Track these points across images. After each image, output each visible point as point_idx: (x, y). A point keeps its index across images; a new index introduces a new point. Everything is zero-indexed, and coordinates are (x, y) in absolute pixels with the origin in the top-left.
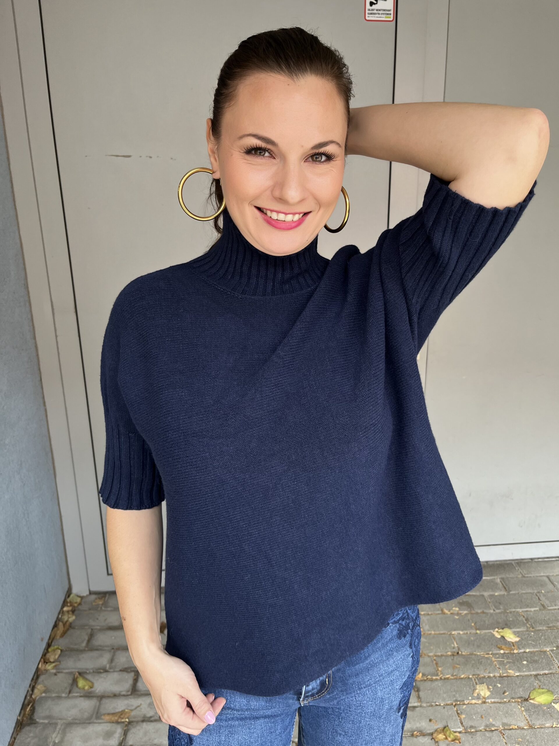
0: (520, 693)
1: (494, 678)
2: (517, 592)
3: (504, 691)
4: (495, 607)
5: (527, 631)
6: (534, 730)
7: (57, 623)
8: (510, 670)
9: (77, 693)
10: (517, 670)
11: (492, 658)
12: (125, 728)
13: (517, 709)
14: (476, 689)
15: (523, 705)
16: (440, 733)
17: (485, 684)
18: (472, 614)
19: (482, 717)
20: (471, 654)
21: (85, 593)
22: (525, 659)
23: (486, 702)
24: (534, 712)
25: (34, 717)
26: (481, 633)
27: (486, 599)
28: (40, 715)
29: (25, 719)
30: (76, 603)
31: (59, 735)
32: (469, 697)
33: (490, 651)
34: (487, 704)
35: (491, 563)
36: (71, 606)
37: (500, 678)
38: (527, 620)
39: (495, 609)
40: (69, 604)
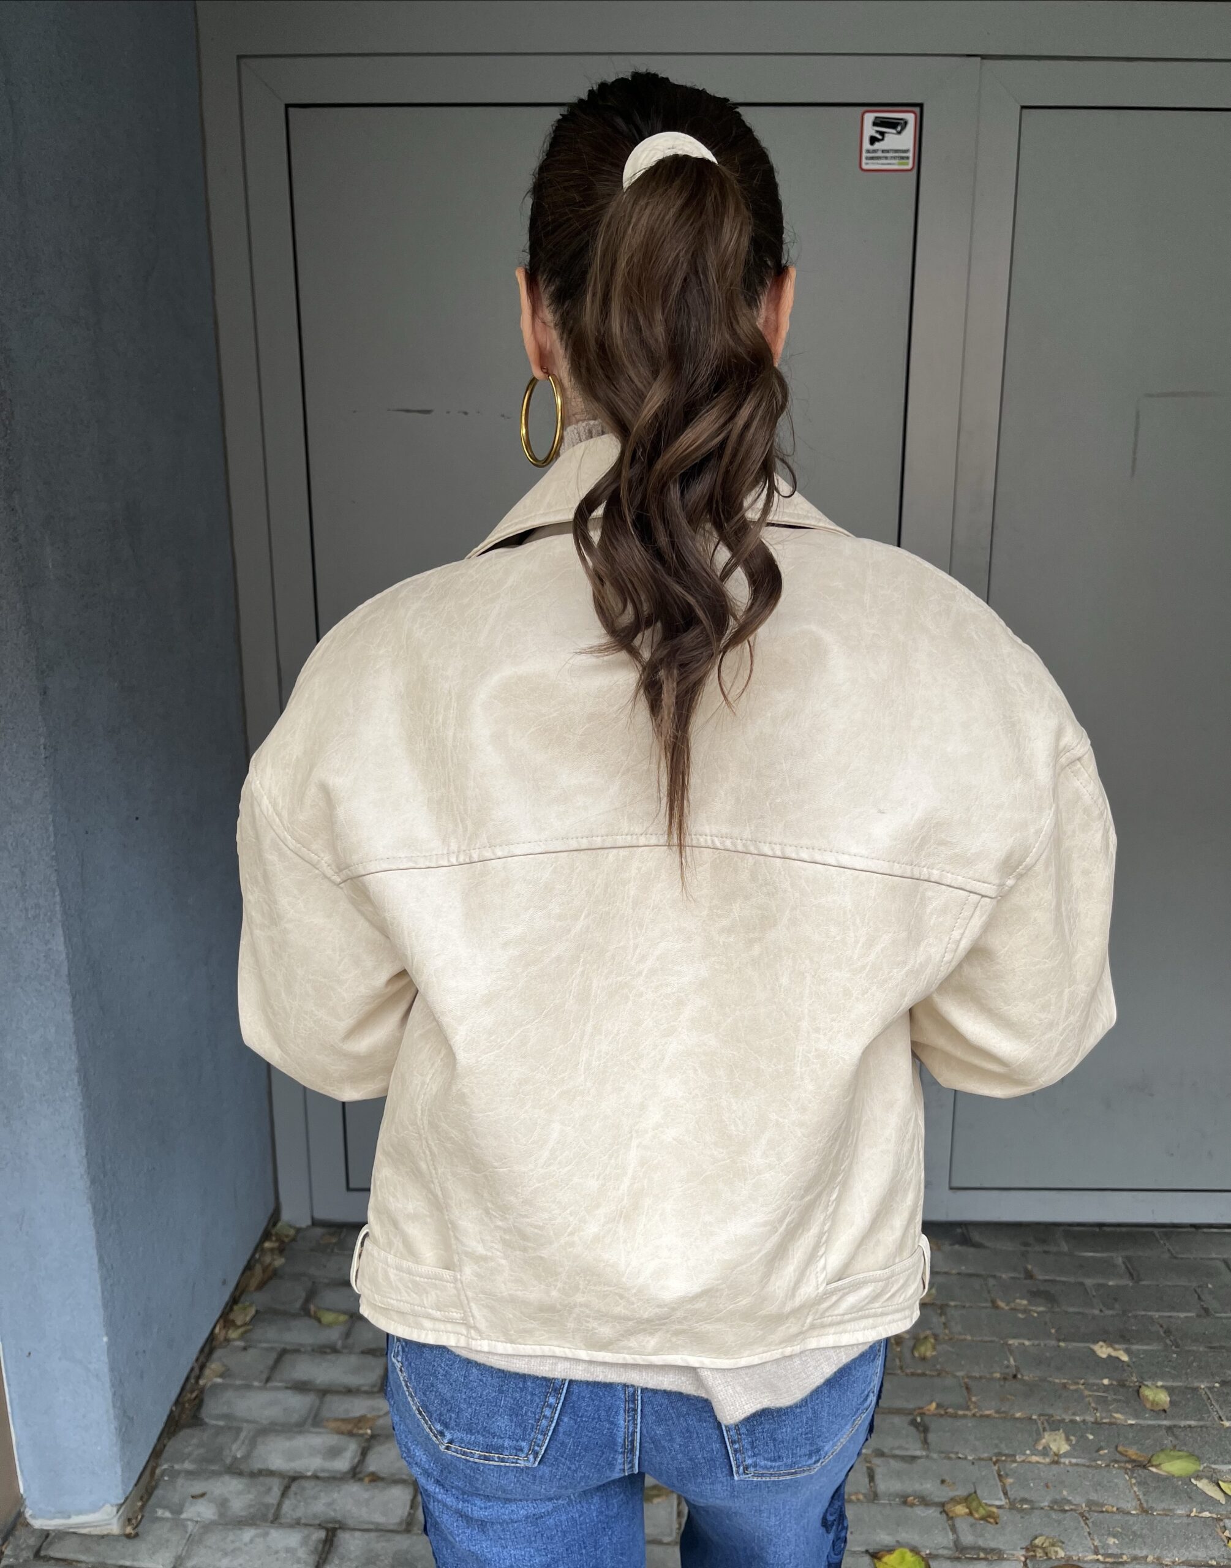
0: (1131, 1455)
1: (1082, 1424)
2: (1155, 1283)
3: (1098, 1446)
4: (1105, 1305)
5: (1165, 1350)
6: (1150, 1517)
7: (252, 1262)
8: (1117, 1413)
10: (1131, 1416)
11: (1084, 1390)
12: (364, 1445)
14: (1042, 1438)
15: (1135, 1475)
16: (959, 1503)
17: (1061, 1431)
18: (1053, 1312)
19: (1047, 1486)
20: (1043, 1380)
21: (305, 1222)
23: (1060, 1462)
24: (1155, 1488)
25: (200, 1413)
26: (1067, 1346)
27: (1089, 1290)
28: (212, 1410)
29: (184, 1413)
30: (287, 1236)
31: (244, 1447)
32: (1025, 1451)
33: (1082, 1378)
35: (1108, 1229)
36: (277, 1240)
37: (1095, 1425)
38: (1168, 1332)
39: (1104, 1309)
40: (274, 1238)
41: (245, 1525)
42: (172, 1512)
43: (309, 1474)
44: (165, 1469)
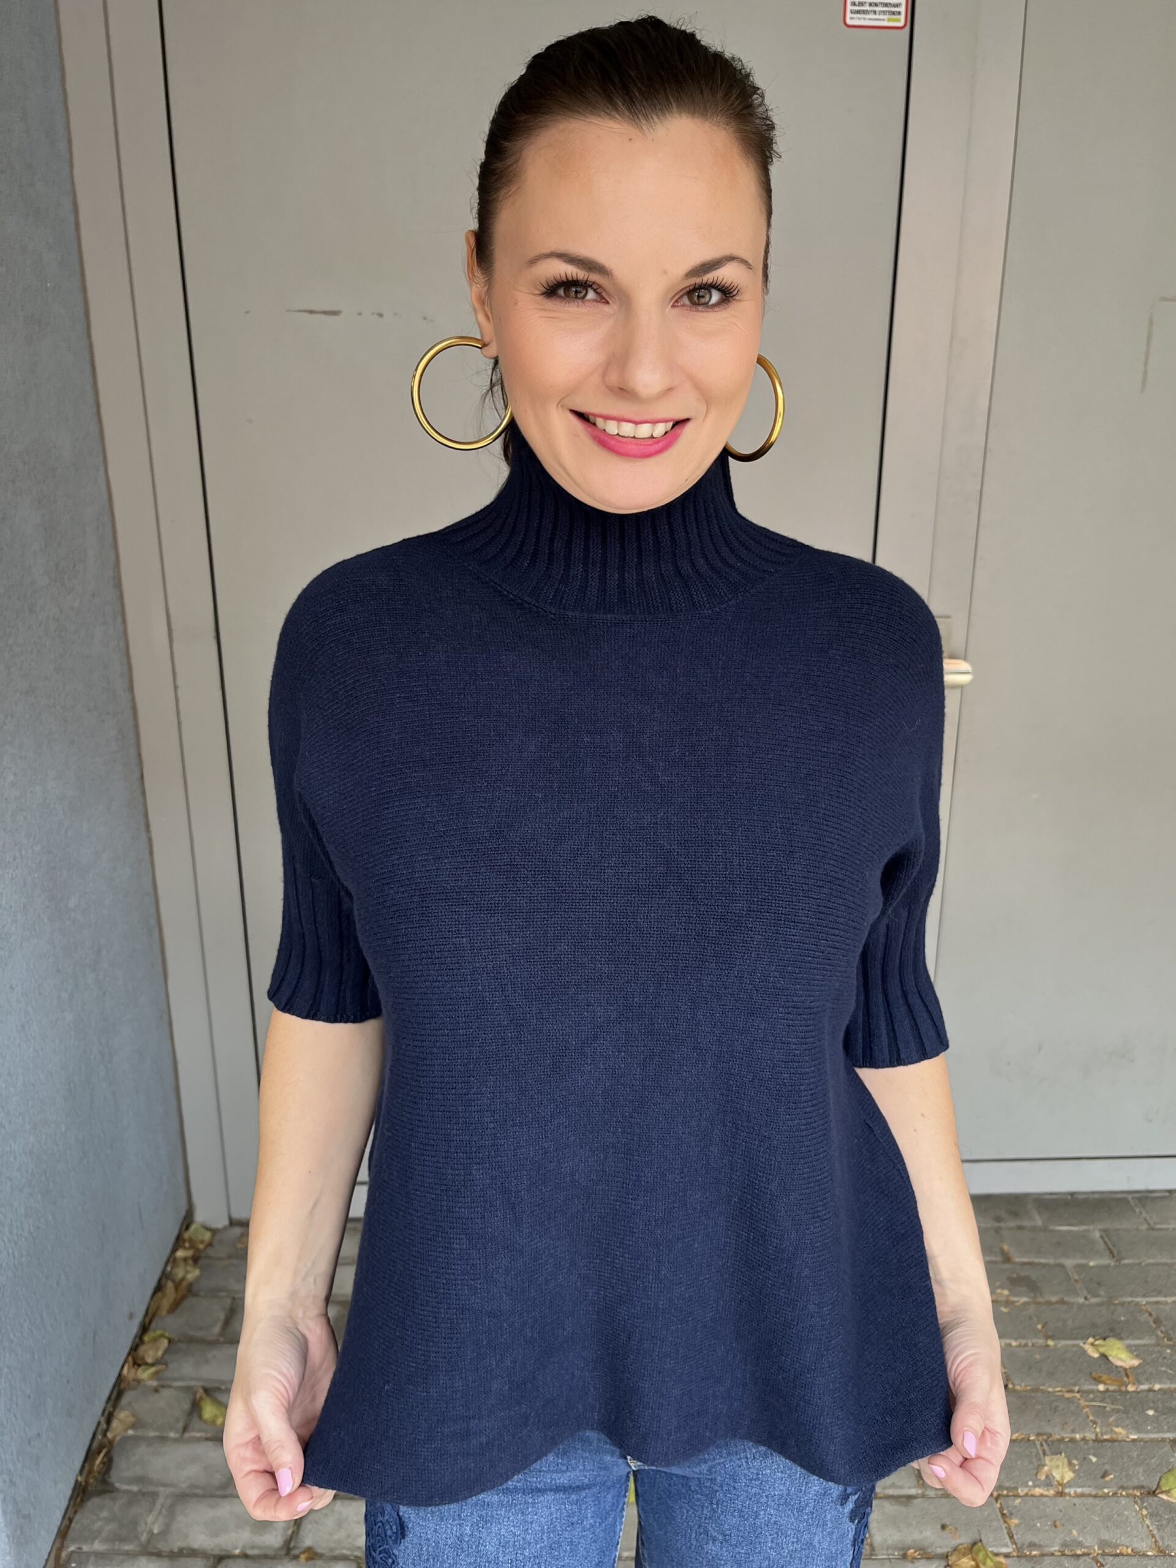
0: (1138, 1479)
1: (1082, 1443)
2: (1137, 1261)
3: (1103, 1471)
4: (1089, 1292)
5: (1158, 1345)
6: (1169, 1559)
7: (164, 1279)
8: (1117, 1426)
9: (200, 1431)
10: (1132, 1428)
11: (1079, 1399)
13: (1132, 1511)
14: (1044, 1465)
15: (1145, 1504)
16: (964, 1555)
17: (1063, 1454)
18: (1038, 1303)
19: (1055, 1526)
20: (1036, 1390)
21: (221, 1222)
22: (1152, 1405)
23: (1066, 1494)
24: (1169, 1520)
25: (109, 1477)
26: (1055, 1345)
27: (1070, 1273)
28: (123, 1472)
29: (91, 1481)
30: (202, 1242)
31: (161, 1519)
32: (1028, 1482)
33: (1075, 1385)
34: (1068, 1498)
35: (1081, 1197)
36: (190, 1248)
37: (1096, 1444)
39: (1089, 1297)
40: (187, 1245)
43: (237, 1552)
44: (73, 1551)
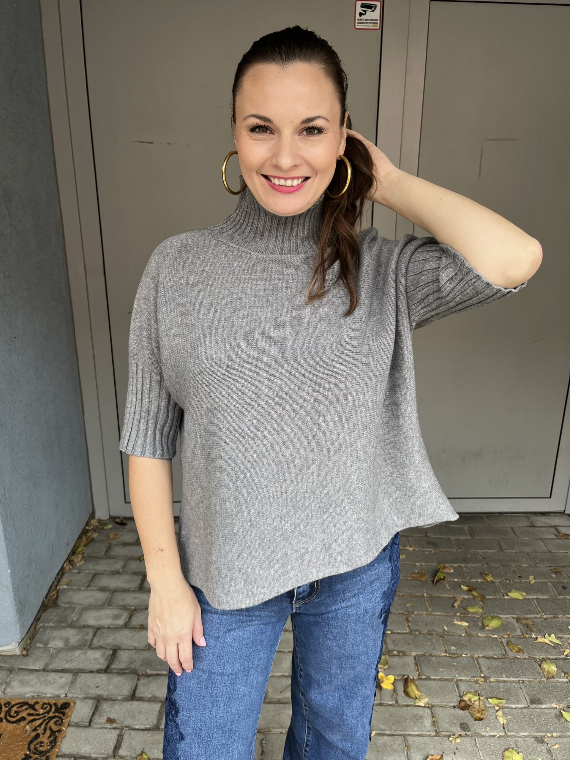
2: (481, 538)
6: (470, 637)
9: (94, 587)
12: (130, 613)
19: (427, 625)
21: (105, 517)
25: (57, 602)
27: (452, 541)
28: (63, 600)
29: (50, 603)
31: (77, 616)
38: (484, 558)
39: (458, 549)
41: (76, 649)
42: (44, 644)
43: (106, 627)
44: (41, 626)
